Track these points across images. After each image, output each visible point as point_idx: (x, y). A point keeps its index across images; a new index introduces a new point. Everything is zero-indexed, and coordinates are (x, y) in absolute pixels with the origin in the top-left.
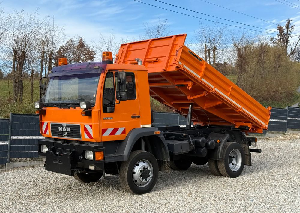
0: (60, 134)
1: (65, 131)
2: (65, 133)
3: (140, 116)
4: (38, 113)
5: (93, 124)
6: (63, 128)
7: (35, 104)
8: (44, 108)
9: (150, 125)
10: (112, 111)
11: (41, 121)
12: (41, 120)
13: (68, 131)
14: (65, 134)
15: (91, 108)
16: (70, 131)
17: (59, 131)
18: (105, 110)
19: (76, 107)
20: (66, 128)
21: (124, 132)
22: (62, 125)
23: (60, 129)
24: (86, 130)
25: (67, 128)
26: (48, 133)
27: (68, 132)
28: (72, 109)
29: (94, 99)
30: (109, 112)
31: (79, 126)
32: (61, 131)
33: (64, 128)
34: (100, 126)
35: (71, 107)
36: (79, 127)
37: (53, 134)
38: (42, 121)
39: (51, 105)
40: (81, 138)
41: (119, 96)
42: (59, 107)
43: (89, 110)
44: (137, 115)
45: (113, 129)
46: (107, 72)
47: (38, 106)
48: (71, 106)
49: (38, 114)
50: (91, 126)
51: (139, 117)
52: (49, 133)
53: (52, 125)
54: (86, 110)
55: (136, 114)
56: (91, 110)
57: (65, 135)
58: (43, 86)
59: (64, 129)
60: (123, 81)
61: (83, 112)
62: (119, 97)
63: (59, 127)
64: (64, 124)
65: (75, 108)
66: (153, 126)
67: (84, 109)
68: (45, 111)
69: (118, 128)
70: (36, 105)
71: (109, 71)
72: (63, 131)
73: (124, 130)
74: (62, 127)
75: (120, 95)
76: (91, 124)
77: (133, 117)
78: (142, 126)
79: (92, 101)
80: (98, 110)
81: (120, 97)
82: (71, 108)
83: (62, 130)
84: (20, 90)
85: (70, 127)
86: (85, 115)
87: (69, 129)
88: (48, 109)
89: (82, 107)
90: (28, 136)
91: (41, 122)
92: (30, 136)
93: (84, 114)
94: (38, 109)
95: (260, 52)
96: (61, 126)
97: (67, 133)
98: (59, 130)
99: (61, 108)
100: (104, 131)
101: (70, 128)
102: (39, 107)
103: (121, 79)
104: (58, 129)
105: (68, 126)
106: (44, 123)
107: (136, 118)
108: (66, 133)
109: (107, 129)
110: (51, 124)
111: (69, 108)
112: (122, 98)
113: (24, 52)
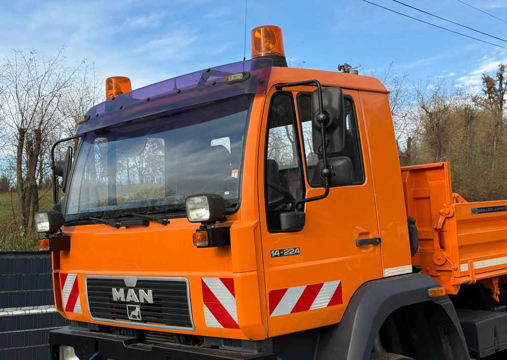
0: (117, 313)
1: (132, 302)
2: (134, 309)
3: (380, 239)
4: (46, 245)
5: (238, 275)
6: (126, 292)
7: (37, 220)
8: (64, 230)
9: (408, 269)
10: (298, 225)
11: (57, 271)
12: (58, 266)
13: (143, 301)
14: (133, 313)
15: (225, 219)
16: (150, 300)
17: (115, 302)
18: (274, 225)
19: (169, 220)
20: (137, 292)
21: (337, 298)
22: (123, 280)
23: (117, 294)
24: (209, 298)
25: (141, 291)
26: (78, 307)
27: (145, 306)
28: (155, 228)
29: (236, 185)
30: (289, 231)
31: (184, 283)
32: (119, 302)
33: (131, 292)
34: (261, 280)
35: (151, 220)
36: (182, 286)
37: (95, 311)
38: (61, 272)
39: (86, 219)
40: (190, 326)
41: (325, 171)
42: (111, 225)
43: (217, 225)
44: (371, 237)
45: (303, 288)
46: (274, 90)
47: (44, 226)
48: (151, 216)
49: (45, 249)
50: (229, 283)
51: (377, 242)
52: (81, 309)
53: (91, 282)
54: (209, 227)
55: (368, 233)
56: (224, 225)
57: (134, 316)
58: (63, 167)
59: (132, 295)
60: (334, 118)
61: (199, 234)
62: (324, 175)
63: (114, 290)
64: (131, 279)
65: (166, 223)
66: (415, 270)
67: (203, 222)
68: (68, 238)
69: (320, 286)
70: (40, 222)
71: (279, 86)
72: (126, 303)
73: (339, 291)
74: (122, 290)
75: (328, 167)
76: (227, 275)
77: (363, 244)
78: (388, 272)
79: (227, 193)
80: (252, 223)
81: (330, 175)
82: (151, 224)
83: (123, 299)
84: (31, 205)
85: (150, 287)
86: (207, 243)
87: (148, 296)
88: (78, 233)
89: (193, 215)
90: (36, 307)
91: (57, 274)
92: (40, 307)
93: (203, 239)
94: (48, 233)
95: (466, 118)
96: (120, 284)
97: (142, 310)
98: (115, 299)
99: (118, 227)
100: (276, 297)
101: (150, 292)
102: (48, 229)
103: (327, 111)
104: (111, 296)
105: (142, 284)
106: (64, 276)
107: (368, 248)
108: (138, 309)
109: (285, 291)
110: (88, 279)
111: (146, 224)
112: (333, 178)
113: (38, 133)
